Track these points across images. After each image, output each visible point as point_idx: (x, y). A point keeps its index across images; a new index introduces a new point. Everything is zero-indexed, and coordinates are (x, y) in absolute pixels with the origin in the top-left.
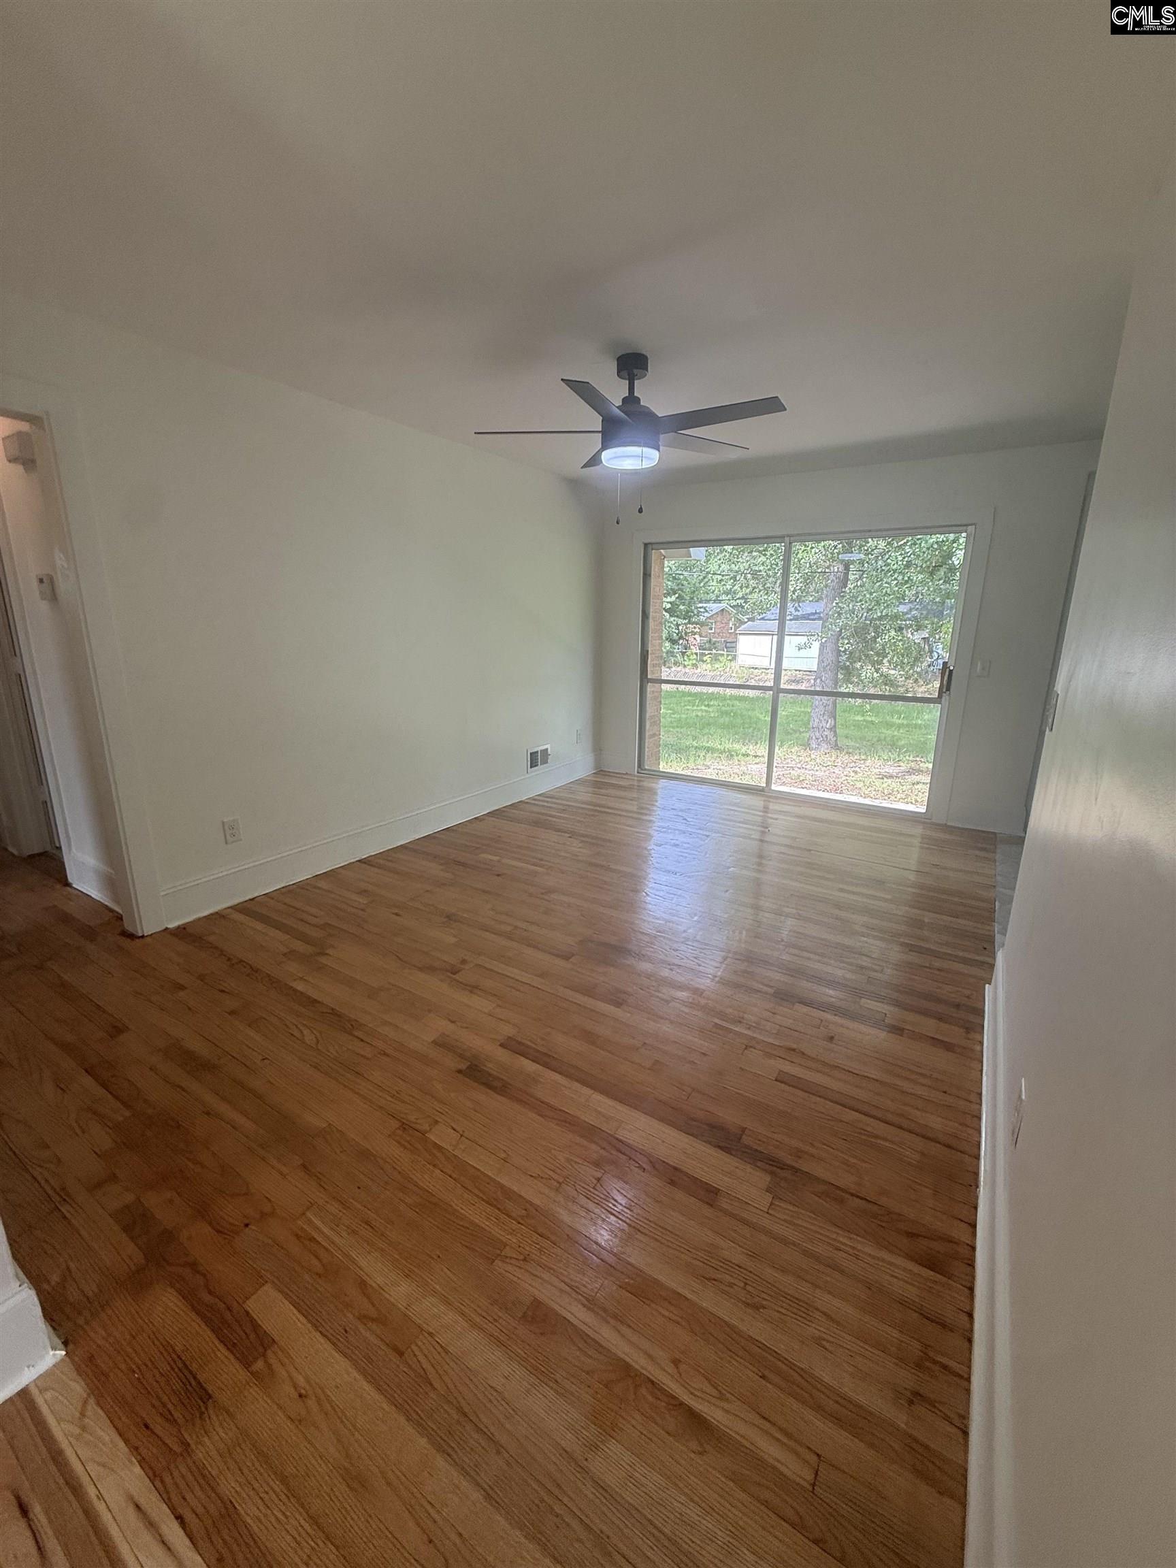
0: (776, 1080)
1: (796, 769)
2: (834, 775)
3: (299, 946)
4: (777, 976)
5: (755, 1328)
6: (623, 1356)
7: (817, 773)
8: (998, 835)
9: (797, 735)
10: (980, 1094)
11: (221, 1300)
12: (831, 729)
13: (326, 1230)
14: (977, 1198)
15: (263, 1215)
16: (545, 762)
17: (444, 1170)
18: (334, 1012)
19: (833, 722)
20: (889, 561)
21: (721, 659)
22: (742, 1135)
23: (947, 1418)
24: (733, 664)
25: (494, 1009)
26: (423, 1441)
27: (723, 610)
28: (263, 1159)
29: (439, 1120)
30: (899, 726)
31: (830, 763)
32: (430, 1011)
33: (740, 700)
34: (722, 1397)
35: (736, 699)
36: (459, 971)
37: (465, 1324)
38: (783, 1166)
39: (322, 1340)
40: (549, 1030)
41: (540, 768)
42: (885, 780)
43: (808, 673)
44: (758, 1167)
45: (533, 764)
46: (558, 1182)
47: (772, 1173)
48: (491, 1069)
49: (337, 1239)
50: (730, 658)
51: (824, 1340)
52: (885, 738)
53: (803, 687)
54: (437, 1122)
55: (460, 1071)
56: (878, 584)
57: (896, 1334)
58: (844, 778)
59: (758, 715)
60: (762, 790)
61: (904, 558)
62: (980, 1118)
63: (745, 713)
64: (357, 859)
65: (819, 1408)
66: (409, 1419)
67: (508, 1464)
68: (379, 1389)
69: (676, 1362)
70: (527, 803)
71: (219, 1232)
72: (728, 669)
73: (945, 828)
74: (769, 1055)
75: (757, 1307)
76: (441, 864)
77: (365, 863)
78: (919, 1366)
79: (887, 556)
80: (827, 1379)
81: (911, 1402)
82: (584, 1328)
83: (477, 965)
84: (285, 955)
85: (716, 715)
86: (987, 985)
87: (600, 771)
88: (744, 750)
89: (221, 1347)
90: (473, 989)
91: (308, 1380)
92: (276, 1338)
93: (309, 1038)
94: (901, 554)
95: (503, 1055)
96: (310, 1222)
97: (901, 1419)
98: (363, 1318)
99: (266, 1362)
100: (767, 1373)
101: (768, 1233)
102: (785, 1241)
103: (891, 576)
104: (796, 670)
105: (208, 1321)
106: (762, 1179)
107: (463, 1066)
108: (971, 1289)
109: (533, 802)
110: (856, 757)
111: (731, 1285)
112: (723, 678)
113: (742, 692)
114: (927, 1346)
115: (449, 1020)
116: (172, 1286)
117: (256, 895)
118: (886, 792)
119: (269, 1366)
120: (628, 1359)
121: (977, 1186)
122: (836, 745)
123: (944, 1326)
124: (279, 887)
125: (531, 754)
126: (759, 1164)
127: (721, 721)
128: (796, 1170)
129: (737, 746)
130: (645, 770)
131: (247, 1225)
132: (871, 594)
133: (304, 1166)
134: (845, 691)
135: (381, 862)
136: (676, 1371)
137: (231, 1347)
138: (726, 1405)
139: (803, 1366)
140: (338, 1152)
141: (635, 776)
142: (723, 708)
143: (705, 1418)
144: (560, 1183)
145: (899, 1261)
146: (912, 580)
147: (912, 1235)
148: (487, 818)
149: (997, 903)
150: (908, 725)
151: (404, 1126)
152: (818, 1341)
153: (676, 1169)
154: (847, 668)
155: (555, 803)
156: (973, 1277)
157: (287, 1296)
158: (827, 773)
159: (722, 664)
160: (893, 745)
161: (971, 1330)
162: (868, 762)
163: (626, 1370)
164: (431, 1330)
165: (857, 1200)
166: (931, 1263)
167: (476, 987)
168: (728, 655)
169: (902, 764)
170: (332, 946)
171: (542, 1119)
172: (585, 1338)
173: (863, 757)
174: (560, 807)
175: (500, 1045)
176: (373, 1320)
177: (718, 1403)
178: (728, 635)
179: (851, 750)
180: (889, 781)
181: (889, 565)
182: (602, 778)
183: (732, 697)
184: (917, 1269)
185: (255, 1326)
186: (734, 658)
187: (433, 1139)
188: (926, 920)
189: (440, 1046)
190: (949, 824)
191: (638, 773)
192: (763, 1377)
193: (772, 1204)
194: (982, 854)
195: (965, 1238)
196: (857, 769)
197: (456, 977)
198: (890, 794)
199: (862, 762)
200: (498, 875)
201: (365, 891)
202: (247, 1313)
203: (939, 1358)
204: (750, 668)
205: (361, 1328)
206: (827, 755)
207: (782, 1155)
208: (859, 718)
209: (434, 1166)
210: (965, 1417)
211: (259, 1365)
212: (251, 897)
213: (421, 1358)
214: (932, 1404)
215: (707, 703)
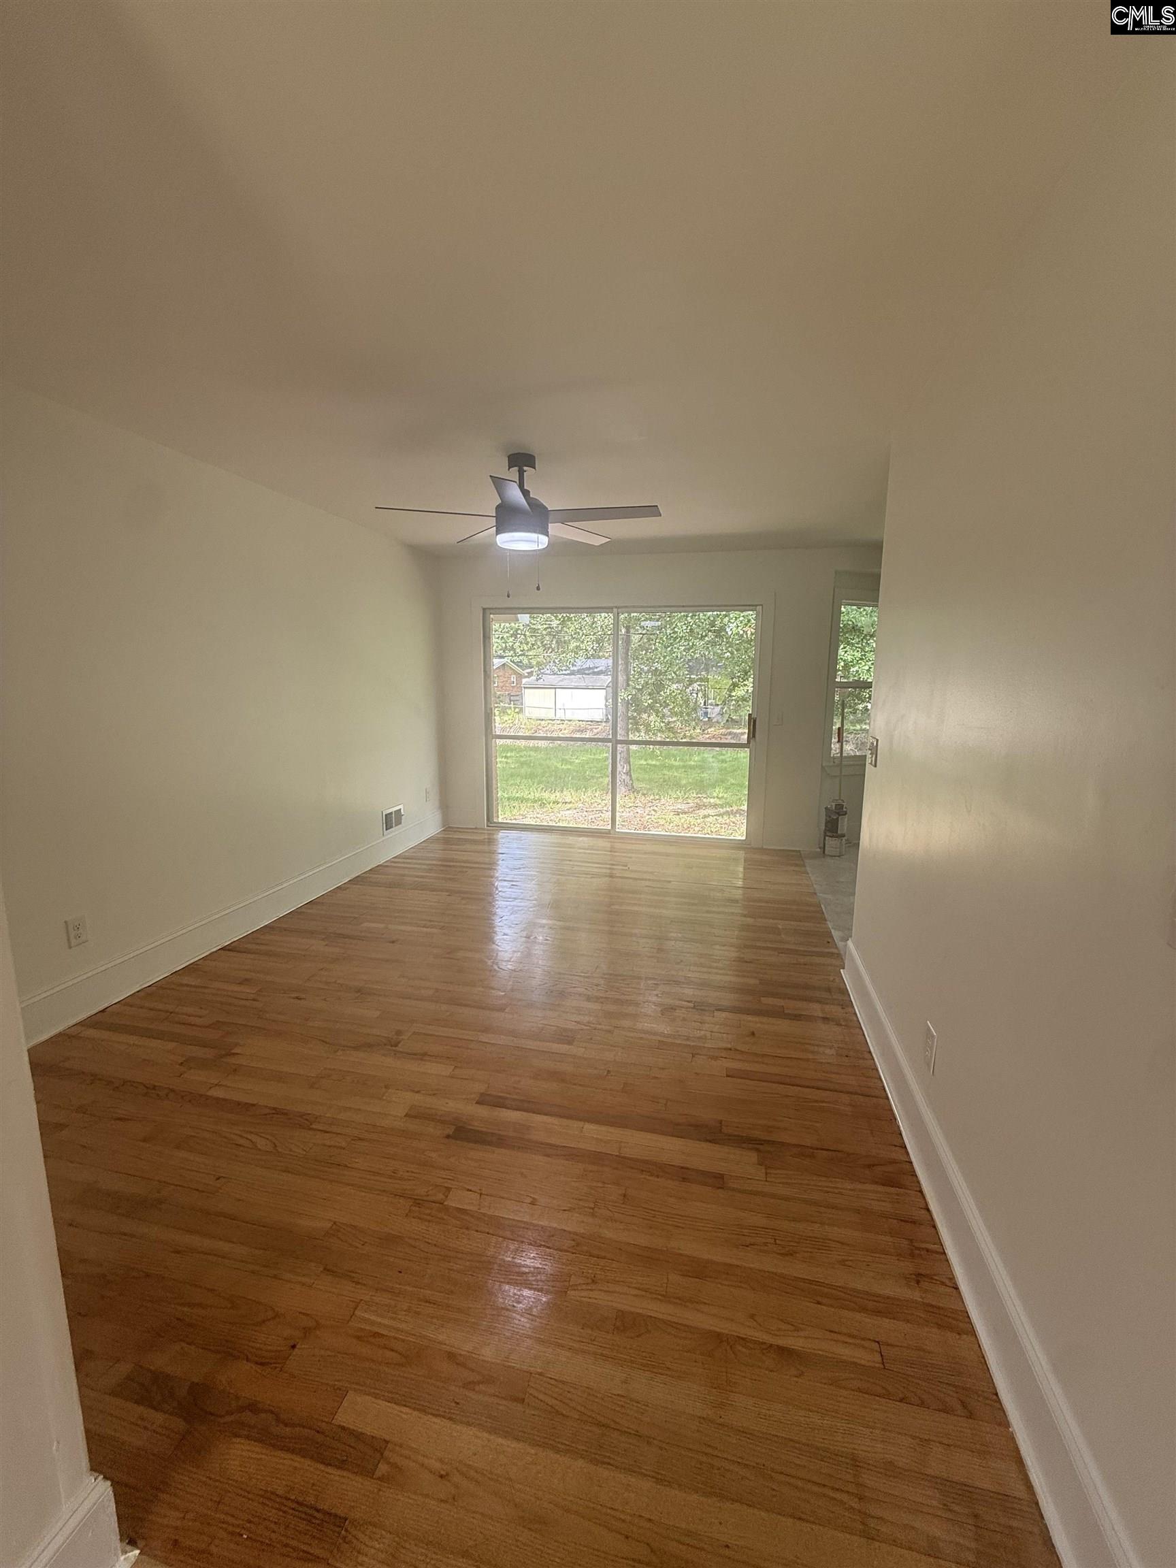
0: (728, 1076)
1: (604, 812)
2: (638, 815)
3: (198, 1052)
4: (689, 992)
5: (797, 1269)
6: (712, 1328)
7: (623, 814)
8: (802, 852)
9: (595, 780)
10: (870, 1052)
11: (304, 1427)
12: (627, 774)
13: (386, 1322)
14: (899, 1127)
15: (307, 1331)
16: (399, 822)
17: (479, 1229)
18: (276, 1111)
19: (628, 767)
20: (676, 629)
21: (509, 712)
22: (721, 1126)
23: (943, 1283)
24: (521, 716)
25: (453, 1070)
26: (580, 1463)
27: (504, 665)
28: (275, 1277)
29: (450, 1186)
30: (677, 768)
31: (631, 805)
32: (387, 1087)
33: (536, 751)
34: (797, 1330)
35: (531, 750)
36: (399, 1042)
37: (568, 1354)
38: (762, 1142)
39: (435, 1420)
40: (518, 1079)
41: (395, 831)
42: (681, 816)
43: (590, 723)
44: (743, 1148)
45: (388, 826)
46: (590, 1208)
47: (758, 1150)
48: (478, 1126)
49: (403, 1326)
50: (517, 710)
51: (847, 1261)
52: (669, 778)
53: (588, 735)
54: (449, 1189)
55: (448, 1137)
56: (669, 649)
57: (889, 1238)
58: (648, 817)
59: (555, 764)
60: (609, 832)
61: (687, 627)
62: (877, 1070)
63: (542, 762)
64: (220, 947)
65: (863, 1309)
66: (558, 1451)
67: (661, 1448)
68: (517, 1439)
69: (752, 1316)
70: (387, 866)
71: (262, 1364)
72: (517, 721)
73: (762, 851)
74: (716, 1058)
75: (791, 1254)
76: (323, 940)
77: (229, 950)
78: (912, 1255)
79: (674, 626)
80: (859, 1287)
81: (918, 1282)
82: (669, 1318)
83: (414, 1033)
84: (181, 1064)
85: (516, 765)
86: (842, 971)
87: (447, 828)
88: (553, 797)
89: (329, 1470)
90: (423, 1056)
91: (441, 1461)
92: (387, 1438)
93: (261, 1143)
94: (685, 624)
95: (483, 1112)
96: (366, 1320)
97: (916, 1295)
98: (469, 1385)
99: (389, 1463)
100: (819, 1299)
101: (774, 1196)
102: (787, 1199)
103: (679, 642)
104: (579, 721)
105: (303, 1453)
106: (753, 1157)
107: (450, 1131)
108: (921, 1192)
109: (393, 864)
110: (651, 798)
111: (766, 1244)
112: (512, 730)
113: (532, 743)
114: (911, 1241)
115: (413, 1091)
116: (237, 1436)
117: (106, 1005)
118: (685, 826)
119: (394, 1466)
120: (718, 1330)
121: (896, 1119)
122: (633, 787)
123: (914, 1222)
124: (133, 992)
125: (386, 815)
126: (744, 1145)
127: (523, 771)
128: (773, 1143)
129: (546, 795)
130: (495, 823)
131: (294, 1347)
132: (665, 657)
133: (327, 1270)
134: (638, 739)
135: (249, 946)
136: (755, 1323)
137: (341, 1465)
138: (802, 1334)
139: (839, 1285)
140: (360, 1246)
141: (484, 829)
142: (522, 759)
143: (793, 1349)
144: (593, 1209)
145: (868, 1187)
146: (696, 645)
147: (869, 1166)
148: (349, 886)
149: (822, 906)
150: (684, 767)
151: (418, 1202)
152: (843, 1263)
153: (682, 1168)
154: (634, 718)
155: (416, 864)
156: (918, 1182)
157: (376, 1396)
158: (632, 813)
159: (510, 717)
160: (678, 785)
161: (932, 1219)
162: (663, 801)
163: (719, 1337)
164: (540, 1371)
165: (825, 1152)
166: (890, 1182)
167: (425, 1054)
168: (515, 708)
169: (689, 801)
170: (237, 1045)
171: (549, 1159)
172: (674, 1325)
173: (657, 797)
174: (425, 867)
175: (477, 1103)
176: (479, 1383)
177: (795, 1334)
178: (511, 689)
179: (645, 792)
180: (685, 816)
181: (677, 632)
182: (450, 835)
183: (527, 748)
184: (880, 1188)
185: (358, 1436)
186: (521, 710)
187: (454, 1205)
188: (780, 927)
189: (415, 1117)
190: (764, 847)
191: (488, 826)
192: (819, 1303)
193: (766, 1174)
194: (797, 869)
195: (904, 1158)
196: (656, 808)
197: (399, 1048)
198: (688, 828)
199: (658, 801)
200: (393, 942)
201: (246, 980)
202: (343, 1428)
203: (923, 1245)
204: (537, 720)
205: (471, 1394)
206: (627, 798)
207: (756, 1134)
208: (643, 762)
209: (467, 1229)
210: (952, 1278)
211: (383, 1468)
212: (101, 1008)
213: (541, 1397)
214: (930, 1277)
215: (504, 755)
